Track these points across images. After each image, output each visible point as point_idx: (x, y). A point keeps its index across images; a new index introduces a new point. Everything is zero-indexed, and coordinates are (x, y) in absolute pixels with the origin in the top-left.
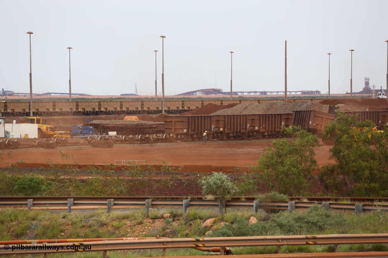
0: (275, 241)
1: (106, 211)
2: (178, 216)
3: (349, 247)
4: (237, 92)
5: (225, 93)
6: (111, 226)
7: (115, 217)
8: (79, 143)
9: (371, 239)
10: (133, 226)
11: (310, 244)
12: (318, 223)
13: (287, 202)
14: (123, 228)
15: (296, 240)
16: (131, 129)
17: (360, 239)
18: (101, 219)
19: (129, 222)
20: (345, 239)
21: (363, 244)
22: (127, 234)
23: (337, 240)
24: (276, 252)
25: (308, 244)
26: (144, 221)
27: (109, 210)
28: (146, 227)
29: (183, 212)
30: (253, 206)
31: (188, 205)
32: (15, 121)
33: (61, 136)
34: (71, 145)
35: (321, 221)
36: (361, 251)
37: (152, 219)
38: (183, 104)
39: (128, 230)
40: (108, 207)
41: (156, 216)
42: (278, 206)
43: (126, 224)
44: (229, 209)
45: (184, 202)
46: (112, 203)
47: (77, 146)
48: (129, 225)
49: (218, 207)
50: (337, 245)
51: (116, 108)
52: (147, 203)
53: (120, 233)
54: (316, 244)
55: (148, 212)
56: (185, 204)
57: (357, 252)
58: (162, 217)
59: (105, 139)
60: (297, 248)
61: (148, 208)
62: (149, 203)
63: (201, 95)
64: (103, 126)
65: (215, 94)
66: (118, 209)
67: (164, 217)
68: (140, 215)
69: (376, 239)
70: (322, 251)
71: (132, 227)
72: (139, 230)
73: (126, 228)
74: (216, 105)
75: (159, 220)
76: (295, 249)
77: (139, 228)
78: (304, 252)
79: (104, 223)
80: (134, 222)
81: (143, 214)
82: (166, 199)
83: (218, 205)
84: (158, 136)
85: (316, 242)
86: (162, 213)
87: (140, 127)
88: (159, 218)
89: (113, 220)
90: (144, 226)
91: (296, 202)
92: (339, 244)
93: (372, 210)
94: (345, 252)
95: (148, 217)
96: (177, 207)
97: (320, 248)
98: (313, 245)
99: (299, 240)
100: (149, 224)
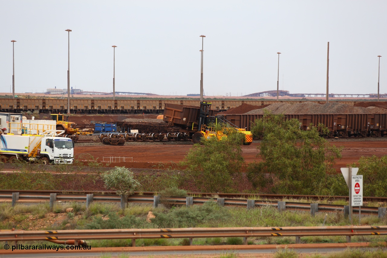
0: (129, 234)
1: (11, 204)
2: (81, 210)
3: (205, 241)
4: (303, 94)
5: (292, 95)
6: (13, 219)
7: (18, 210)
8: (92, 140)
9: (225, 232)
10: (35, 219)
11: (164, 237)
12: (198, 218)
13: (185, 198)
14: (25, 221)
15: (151, 234)
16: (154, 127)
17: (214, 233)
18: (4, 213)
19: (32, 215)
20: (200, 233)
21: (219, 238)
22: (28, 228)
23: (191, 233)
24: (131, 245)
25: (162, 237)
26: (47, 215)
27: (14, 203)
28: (48, 221)
29: (87, 206)
30: (153, 201)
31: (92, 200)
32: (33, 117)
33: (84, 133)
34: (82, 142)
35: (200, 216)
36: (216, 245)
37: (56, 213)
38: (223, 104)
39: (30, 224)
40: (13, 201)
41: (59, 210)
42: (177, 201)
43: (28, 218)
44: (131, 204)
45: (88, 196)
46: (18, 196)
47: (88, 143)
48: (31, 219)
49: (120, 201)
50: (192, 239)
51: (155, 107)
52: (52, 197)
53: (21, 227)
54: (171, 237)
55: (53, 206)
56: (89, 198)
57: (212, 245)
58: (65, 211)
59: (116, 137)
60: (153, 242)
61: (52, 202)
62: (53, 197)
63: (267, 96)
64: (126, 124)
65: (282, 95)
66: (23, 202)
67: (67, 211)
68: (43, 208)
69: (230, 232)
70: (179, 245)
71: (34, 221)
72: (41, 223)
73: (28, 222)
74: (251, 105)
75: (62, 214)
76: (152, 242)
77: (41, 222)
78: (160, 245)
79: (6, 216)
80: (36, 216)
81: (47, 208)
82: (71, 193)
83: (120, 200)
84: (172, 135)
85: (170, 236)
86: (65, 208)
87: (163, 125)
88: (62, 213)
89: (16, 213)
90: (46, 220)
91: (194, 198)
92: (194, 237)
93: (262, 205)
94: (200, 245)
95: (52, 211)
96: (80, 201)
97: (177, 242)
98: (169, 239)
99: (154, 234)
100: (51, 218)
